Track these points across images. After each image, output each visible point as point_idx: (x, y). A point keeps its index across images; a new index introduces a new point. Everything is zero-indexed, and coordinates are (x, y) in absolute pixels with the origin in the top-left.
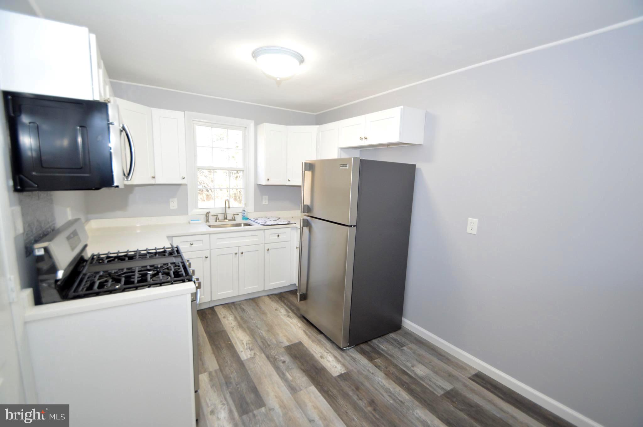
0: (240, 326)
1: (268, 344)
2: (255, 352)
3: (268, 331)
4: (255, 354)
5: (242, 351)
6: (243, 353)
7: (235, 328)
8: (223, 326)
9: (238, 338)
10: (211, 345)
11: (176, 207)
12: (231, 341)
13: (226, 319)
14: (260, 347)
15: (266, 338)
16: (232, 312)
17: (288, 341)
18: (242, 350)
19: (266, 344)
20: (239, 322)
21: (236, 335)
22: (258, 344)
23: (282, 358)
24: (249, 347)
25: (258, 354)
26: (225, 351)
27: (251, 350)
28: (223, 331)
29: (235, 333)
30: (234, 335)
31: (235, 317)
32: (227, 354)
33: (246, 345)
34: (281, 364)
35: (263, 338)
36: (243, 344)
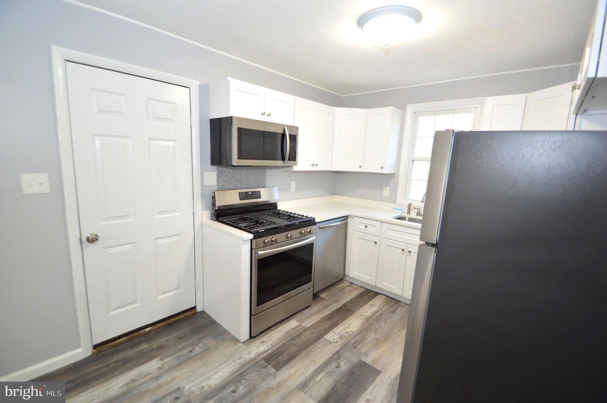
0: (368, 319)
1: (357, 346)
2: (339, 341)
3: (378, 340)
4: (337, 342)
5: (335, 333)
6: (334, 334)
7: (363, 317)
8: (359, 309)
9: (351, 324)
10: (330, 313)
11: (388, 195)
12: (342, 321)
13: (369, 307)
14: (349, 342)
15: (365, 342)
16: (383, 307)
17: (374, 360)
18: (337, 332)
19: (355, 345)
20: (372, 316)
21: (353, 321)
22: (351, 339)
23: (342, 364)
24: (343, 335)
25: (338, 344)
26: (328, 323)
27: (341, 338)
28: (353, 312)
29: (355, 319)
30: (352, 320)
31: (378, 311)
32: (326, 325)
33: (344, 333)
34: (334, 365)
35: (363, 339)
36: (345, 330)
